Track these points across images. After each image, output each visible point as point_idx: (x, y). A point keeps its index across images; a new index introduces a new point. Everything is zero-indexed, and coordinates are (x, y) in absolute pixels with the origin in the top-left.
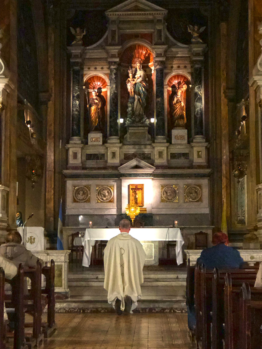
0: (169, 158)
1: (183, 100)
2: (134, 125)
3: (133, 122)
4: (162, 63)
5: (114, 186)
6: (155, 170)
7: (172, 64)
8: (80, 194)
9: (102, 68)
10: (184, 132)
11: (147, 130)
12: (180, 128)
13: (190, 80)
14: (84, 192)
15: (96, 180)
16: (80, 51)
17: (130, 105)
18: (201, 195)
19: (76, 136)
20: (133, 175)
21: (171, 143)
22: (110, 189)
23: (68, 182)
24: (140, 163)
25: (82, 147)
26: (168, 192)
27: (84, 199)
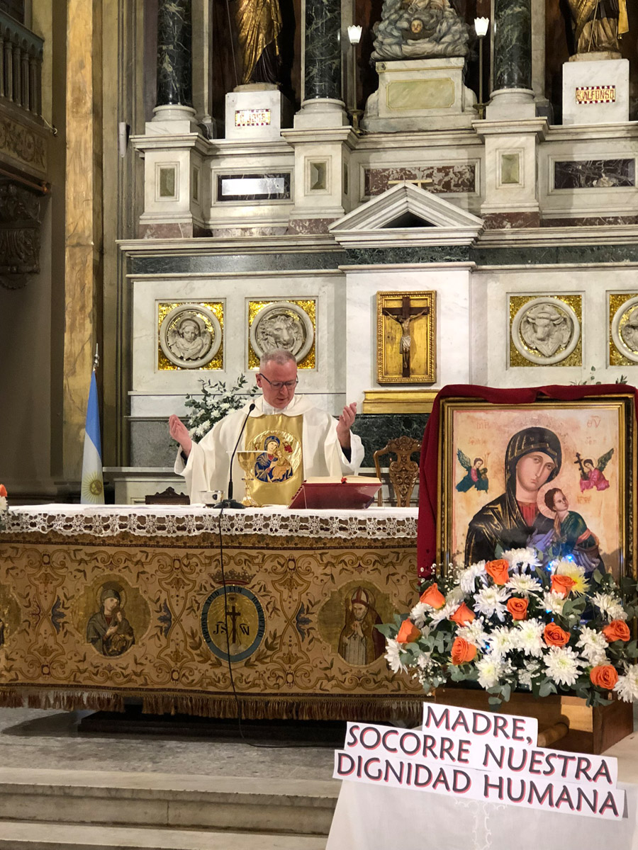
0: (550, 181)
2: (407, 49)
5: (316, 302)
6: (481, 232)
8: (182, 335)
10: (613, 72)
11: (460, 72)
12: (598, 54)
14: (198, 327)
19: (175, 103)
20: (391, 254)
21: (557, 118)
23: (136, 285)
24: (420, 202)
25: (193, 144)
26: (538, 322)
27: (200, 356)
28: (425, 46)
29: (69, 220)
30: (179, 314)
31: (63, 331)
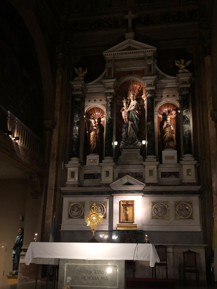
0: (160, 176)
1: (172, 124)
2: (127, 147)
3: (126, 144)
4: (151, 92)
5: (106, 203)
6: (145, 187)
7: (162, 94)
8: (74, 210)
9: (101, 100)
10: (173, 153)
11: (139, 152)
12: (170, 149)
13: (179, 106)
14: (78, 208)
15: (90, 197)
16: (81, 85)
17: (124, 130)
18: (192, 213)
19: (75, 157)
20: (124, 191)
21: (161, 162)
22: (103, 205)
23: (64, 199)
24: (131, 180)
25: (79, 166)
26: (159, 208)
27: (79, 215)
28: (132, 146)
29: (49, 183)
30: (73, 206)
31: (46, 209)
